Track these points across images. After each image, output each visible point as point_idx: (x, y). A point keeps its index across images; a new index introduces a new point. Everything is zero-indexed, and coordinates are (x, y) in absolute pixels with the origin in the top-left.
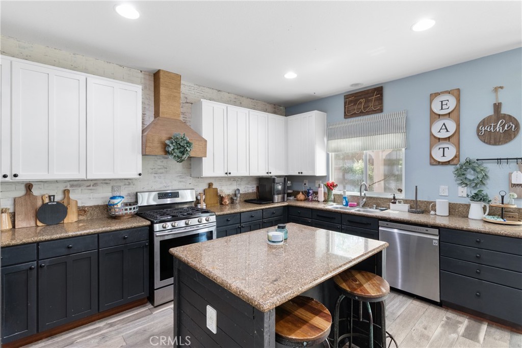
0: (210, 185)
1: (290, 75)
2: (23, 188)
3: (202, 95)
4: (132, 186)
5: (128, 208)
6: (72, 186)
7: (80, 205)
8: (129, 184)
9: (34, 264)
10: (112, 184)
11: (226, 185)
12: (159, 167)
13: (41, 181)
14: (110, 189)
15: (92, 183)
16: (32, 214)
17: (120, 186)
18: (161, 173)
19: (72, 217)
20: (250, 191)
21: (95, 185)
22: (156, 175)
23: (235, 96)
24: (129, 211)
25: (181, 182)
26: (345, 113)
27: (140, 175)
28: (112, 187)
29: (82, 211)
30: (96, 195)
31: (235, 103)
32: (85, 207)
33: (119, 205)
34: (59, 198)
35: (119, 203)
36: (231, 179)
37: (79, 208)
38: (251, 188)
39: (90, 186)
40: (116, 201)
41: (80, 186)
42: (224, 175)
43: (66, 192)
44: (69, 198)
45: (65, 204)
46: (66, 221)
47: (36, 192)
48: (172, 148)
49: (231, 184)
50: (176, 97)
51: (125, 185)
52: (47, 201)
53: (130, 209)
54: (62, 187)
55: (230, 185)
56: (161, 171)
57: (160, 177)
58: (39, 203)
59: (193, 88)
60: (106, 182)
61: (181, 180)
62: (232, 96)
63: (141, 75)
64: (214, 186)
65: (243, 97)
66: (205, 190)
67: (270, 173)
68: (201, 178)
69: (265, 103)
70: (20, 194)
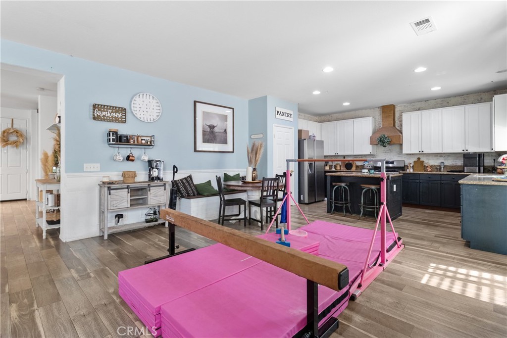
0: (419, 159)
2: (343, 157)
13: (347, 155)
15: (360, 156)
18: (388, 152)
19: (354, 169)
21: (362, 157)
22: (385, 153)
27: (370, 153)
29: (357, 167)
32: (358, 165)
34: (351, 162)
35: (366, 164)
36: (438, 155)
37: (356, 165)
38: (460, 162)
41: (357, 157)
44: (354, 162)
45: (352, 164)
46: (352, 170)
47: (346, 159)
49: (438, 159)
52: (348, 162)
53: (370, 167)
57: (387, 155)
58: (346, 163)
60: (365, 156)
62: (439, 101)
63: (378, 110)
64: (421, 160)
65: (450, 97)
66: (415, 162)
67: (467, 150)
68: (413, 154)
69: (479, 94)
70: (343, 159)
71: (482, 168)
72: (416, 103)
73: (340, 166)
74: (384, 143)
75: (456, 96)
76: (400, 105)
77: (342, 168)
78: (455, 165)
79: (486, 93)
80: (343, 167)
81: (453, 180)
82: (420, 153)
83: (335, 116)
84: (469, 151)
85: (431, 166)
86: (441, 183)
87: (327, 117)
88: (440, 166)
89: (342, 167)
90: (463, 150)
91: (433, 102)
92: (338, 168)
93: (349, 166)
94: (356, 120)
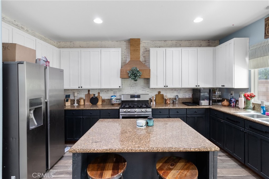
0: (159, 92)
1: (198, 20)
2: (87, 91)
3: (155, 45)
4: (121, 92)
6: (101, 91)
7: (103, 98)
8: (120, 91)
9: (81, 117)
10: (114, 90)
11: (170, 93)
12: (133, 83)
13: (92, 89)
14: (113, 93)
15: (107, 90)
16: (89, 100)
17: (116, 92)
18: (133, 86)
19: (100, 103)
20: (187, 97)
21: (108, 91)
22: (131, 87)
23: (176, 41)
25: (143, 90)
26: (265, 33)
27: (120, 87)
28: (114, 92)
29: (103, 101)
30: (108, 95)
32: (104, 99)
33: (114, 99)
34: (96, 95)
35: (114, 98)
37: (102, 99)
39: (106, 91)
40: (112, 98)
41: (103, 91)
42: (163, 87)
43: (99, 93)
44: (99, 95)
45: (98, 98)
46: (98, 104)
47: (91, 93)
48: (130, 74)
50: (138, 49)
51: (118, 91)
52: (93, 96)
53: (118, 101)
55: (172, 93)
56: (133, 85)
57: (133, 88)
58: (91, 97)
59: (150, 43)
60: (112, 90)
61: (143, 89)
62: (174, 42)
63: (125, 43)
64: (161, 93)
65: (182, 41)
66: (156, 95)
67: (199, 86)
68: (154, 88)
69: (200, 41)
70: (87, 93)
72: (157, 42)
73: (84, 101)
75: (185, 41)
76: (144, 41)
77: (86, 103)
78: (184, 97)
79: (204, 41)
80: (88, 102)
81: (195, 114)
83: (77, 43)
86: (187, 117)
87: (68, 44)
88: (175, 99)
89: (86, 101)
90: (196, 86)
91: (170, 43)
92: (82, 103)
93: (94, 100)
94: (103, 50)
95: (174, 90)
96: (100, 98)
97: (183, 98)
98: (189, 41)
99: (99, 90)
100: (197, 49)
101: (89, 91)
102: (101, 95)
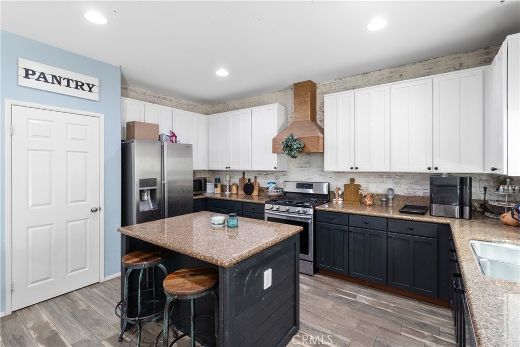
0: (352, 180)
2: (242, 173)
3: (344, 87)
4: (286, 176)
5: (276, 191)
6: (258, 174)
7: (261, 186)
8: (285, 175)
10: (276, 174)
11: (376, 183)
12: (304, 162)
13: (248, 171)
14: (274, 178)
15: (266, 173)
16: (243, 188)
17: (279, 176)
18: (305, 167)
19: (255, 193)
20: (420, 193)
21: (268, 174)
22: (301, 169)
23: (391, 70)
24: (276, 193)
25: (321, 175)
27: (275, 168)
28: (276, 177)
29: (261, 190)
31: (390, 79)
32: (263, 188)
34: (252, 181)
36: (383, 175)
37: (259, 187)
39: (265, 175)
41: (261, 174)
42: (348, 170)
43: (256, 177)
44: (256, 181)
45: (254, 184)
46: (253, 194)
47: (247, 177)
49: (383, 182)
51: (282, 175)
52: (248, 181)
54: (254, 174)
55: (381, 182)
57: (304, 171)
58: (246, 182)
59: (333, 84)
60: (272, 173)
62: (386, 72)
63: (292, 92)
64: (356, 182)
65: (404, 65)
66: (345, 185)
67: (436, 169)
68: (343, 172)
69: (458, 56)
70: (241, 177)
71: (467, 209)
72: (349, 79)
74: (291, 150)
75: (415, 63)
76: (324, 83)
77: (240, 192)
78: (412, 194)
79: (471, 54)
81: (410, 232)
82: (353, 170)
84: (439, 171)
85: (372, 196)
86: (388, 237)
88: (386, 196)
89: (239, 189)
90: (429, 169)
91: (376, 75)
92: (234, 190)
93: (248, 188)
94: (255, 109)
95: (384, 177)
96: (257, 184)
97: (410, 197)
98: (424, 63)
99: (257, 173)
100: (431, 80)
101: (244, 173)
102: (258, 180)
